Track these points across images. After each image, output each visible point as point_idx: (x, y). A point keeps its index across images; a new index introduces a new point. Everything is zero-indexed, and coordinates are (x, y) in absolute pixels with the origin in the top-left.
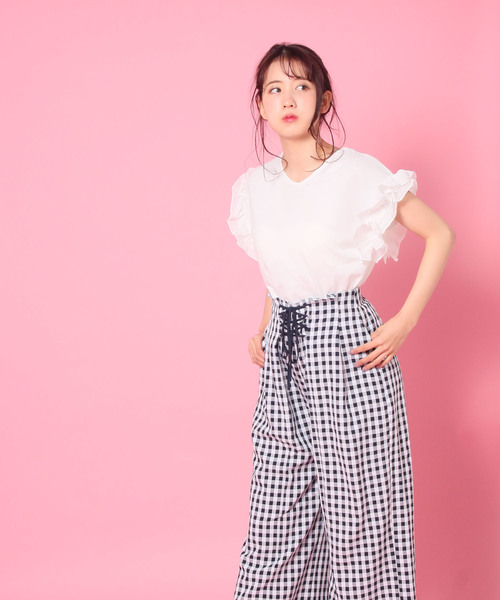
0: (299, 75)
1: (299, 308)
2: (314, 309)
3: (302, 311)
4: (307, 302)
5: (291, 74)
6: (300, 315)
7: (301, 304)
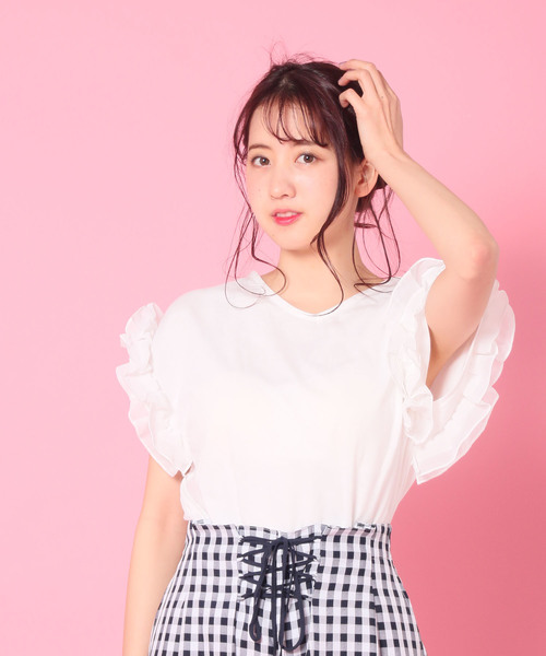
0: (299, 138)
1: (299, 541)
2: (330, 546)
3: (305, 548)
4: (318, 532)
5: (282, 135)
6: (301, 556)
7: (305, 535)
